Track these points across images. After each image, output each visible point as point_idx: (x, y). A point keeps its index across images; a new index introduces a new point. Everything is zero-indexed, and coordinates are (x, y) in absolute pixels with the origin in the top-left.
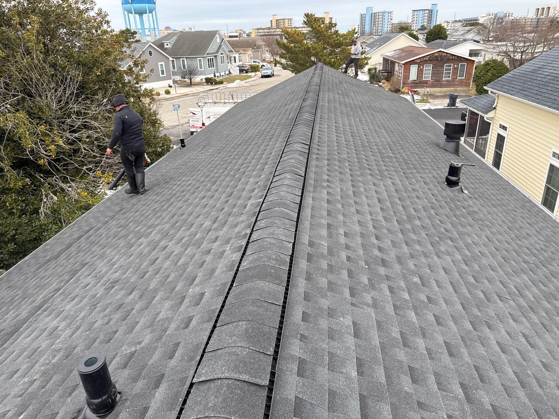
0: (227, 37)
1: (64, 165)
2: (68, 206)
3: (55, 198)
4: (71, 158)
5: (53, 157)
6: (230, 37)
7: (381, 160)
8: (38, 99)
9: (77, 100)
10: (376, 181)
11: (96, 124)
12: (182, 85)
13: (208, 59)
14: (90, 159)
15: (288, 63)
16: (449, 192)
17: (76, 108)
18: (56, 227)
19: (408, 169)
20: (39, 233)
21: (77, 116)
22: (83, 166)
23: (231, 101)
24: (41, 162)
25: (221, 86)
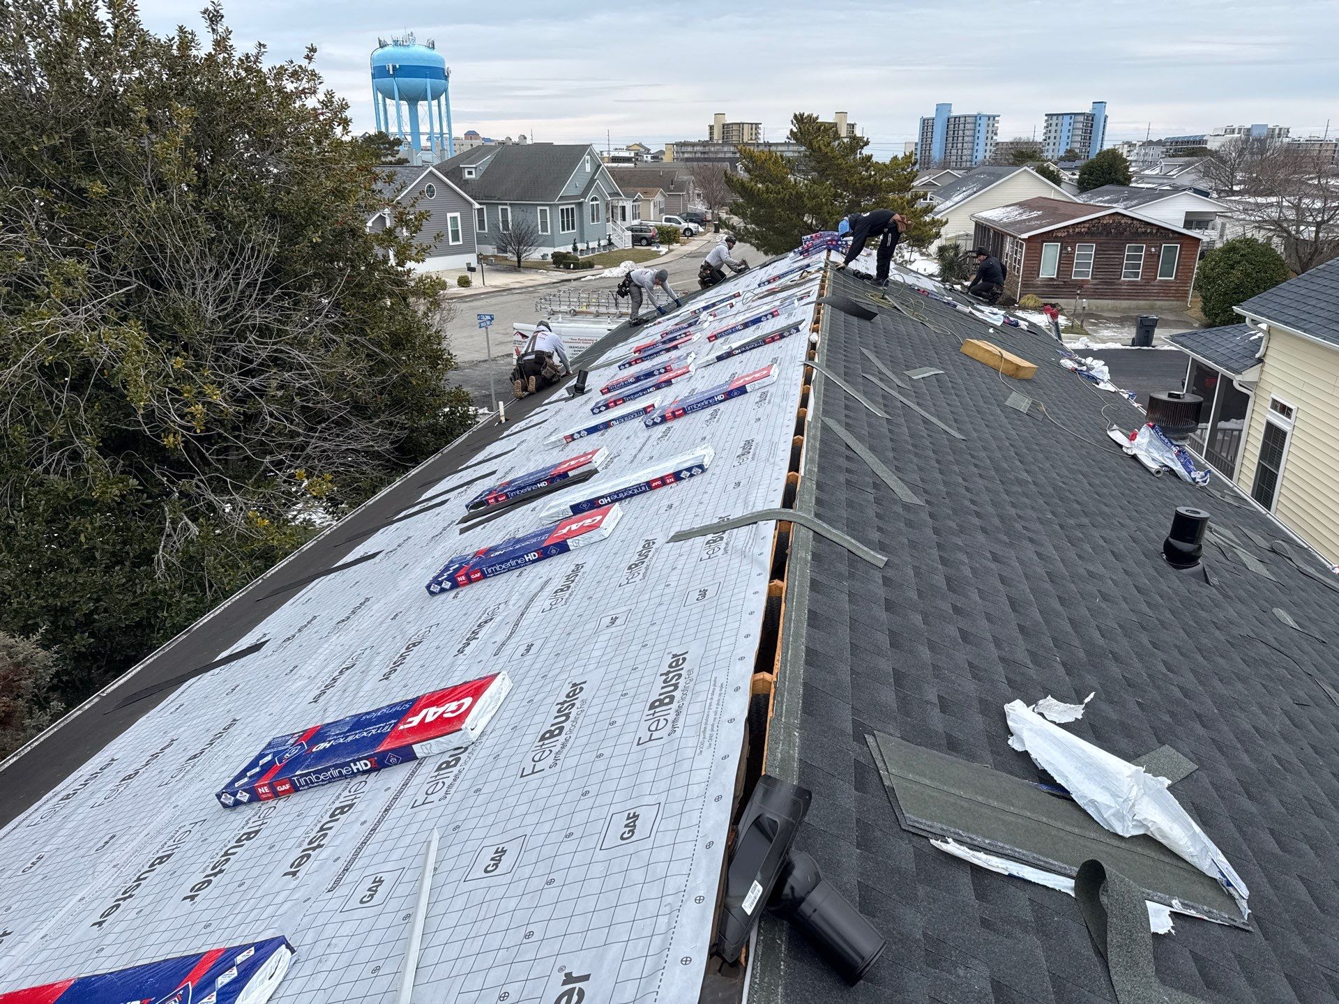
0: (606, 160)
1: (218, 452)
2: (223, 550)
3: (195, 529)
4: (237, 433)
5: (198, 431)
6: (615, 160)
7: (1001, 488)
8: (174, 293)
9: (263, 300)
10: (998, 549)
11: (303, 358)
12: (498, 267)
13: (562, 210)
14: (280, 440)
15: (749, 226)
16: (1176, 581)
17: (259, 317)
18: (191, 599)
19: (1071, 515)
20: (148, 611)
21: (259, 336)
22: (265, 453)
23: (613, 310)
24: (169, 441)
25: (588, 275)
